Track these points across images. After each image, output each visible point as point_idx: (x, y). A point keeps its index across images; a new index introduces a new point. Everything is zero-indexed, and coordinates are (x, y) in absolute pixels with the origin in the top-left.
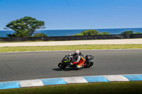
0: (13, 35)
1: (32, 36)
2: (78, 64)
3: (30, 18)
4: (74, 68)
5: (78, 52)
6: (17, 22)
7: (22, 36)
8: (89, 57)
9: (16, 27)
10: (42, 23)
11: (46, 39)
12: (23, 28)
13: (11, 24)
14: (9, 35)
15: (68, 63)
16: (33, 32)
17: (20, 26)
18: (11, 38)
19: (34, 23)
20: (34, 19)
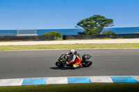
0: (83, 33)
1: (101, 33)
3: (99, 17)
6: (87, 20)
7: (91, 34)
9: (85, 25)
10: (110, 21)
11: (115, 36)
12: (92, 26)
13: (82, 22)
14: (80, 33)
16: (102, 29)
17: (89, 24)
18: (81, 36)
19: (103, 21)
20: (103, 17)
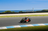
2: (27, 21)
4: (25, 22)
5: (27, 17)
8: (30, 19)
15: (24, 21)
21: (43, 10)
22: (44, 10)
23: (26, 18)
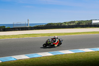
21: (48, 24)
22: (50, 24)
23: (55, 38)
